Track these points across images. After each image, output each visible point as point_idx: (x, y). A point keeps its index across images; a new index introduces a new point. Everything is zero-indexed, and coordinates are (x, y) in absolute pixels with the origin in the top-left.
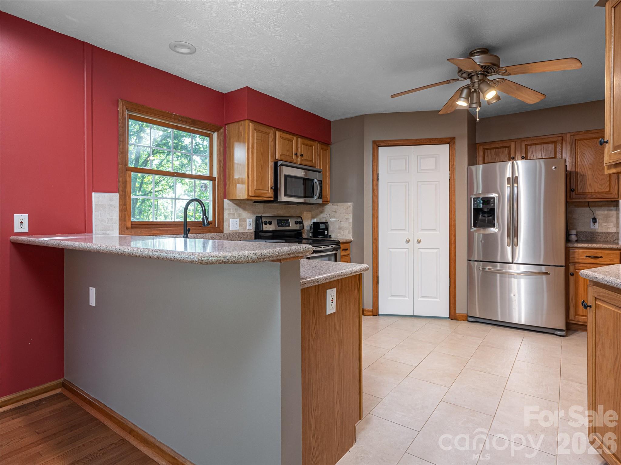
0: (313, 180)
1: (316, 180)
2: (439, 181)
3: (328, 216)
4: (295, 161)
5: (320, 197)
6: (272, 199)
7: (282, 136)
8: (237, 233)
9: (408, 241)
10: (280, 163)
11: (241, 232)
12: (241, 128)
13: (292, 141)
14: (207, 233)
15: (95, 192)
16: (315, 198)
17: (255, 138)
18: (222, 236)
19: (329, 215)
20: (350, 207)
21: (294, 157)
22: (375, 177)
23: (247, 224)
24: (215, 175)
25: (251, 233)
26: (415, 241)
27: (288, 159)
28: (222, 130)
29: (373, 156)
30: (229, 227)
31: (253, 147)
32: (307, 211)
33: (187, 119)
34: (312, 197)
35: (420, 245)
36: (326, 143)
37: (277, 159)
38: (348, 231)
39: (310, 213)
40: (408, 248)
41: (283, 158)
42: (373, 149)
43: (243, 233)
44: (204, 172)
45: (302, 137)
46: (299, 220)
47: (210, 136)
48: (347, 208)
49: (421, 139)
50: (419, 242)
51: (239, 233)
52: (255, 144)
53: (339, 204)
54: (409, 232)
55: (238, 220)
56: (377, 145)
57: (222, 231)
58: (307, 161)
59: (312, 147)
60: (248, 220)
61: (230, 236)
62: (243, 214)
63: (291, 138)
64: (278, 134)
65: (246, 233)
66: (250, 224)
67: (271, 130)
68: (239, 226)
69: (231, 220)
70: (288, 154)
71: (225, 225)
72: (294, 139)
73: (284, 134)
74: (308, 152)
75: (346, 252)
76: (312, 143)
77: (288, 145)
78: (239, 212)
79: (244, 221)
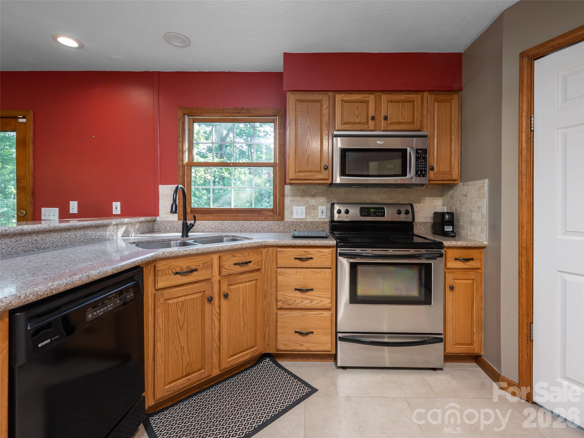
0: (404, 150)
1: (410, 150)
6: (329, 182)
8: (303, 222)
11: (309, 222)
13: (365, 102)
14: (262, 221)
15: (162, 184)
16: (410, 176)
18: (282, 224)
19: (459, 201)
20: (483, 186)
21: (371, 122)
22: (525, 124)
23: (318, 212)
25: (324, 223)
28: (282, 112)
29: (521, 83)
30: (292, 214)
33: (240, 109)
37: (336, 129)
38: (480, 227)
41: (348, 127)
42: (521, 70)
43: (312, 223)
45: (387, 92)
46: (406, 208)
47: (274, 122)
48: (480, 190)
51: (306, 222)
53: (470, 183)
55: (304, 208)
56: (530, 59)
57: (282, 219)
58: (400, 124)
59: (413, 102)
60: (320, 208)
61: (292, 225)
62: (313, 201)
63: (363, 98)
64: (339, 97)
65: (316, 222)
66: (323, 212)
67: (326, 96)
68: (306, 215)
69: (295, 208)
70: (357, 121)
71: (287, 212)
72: (371, 98)
73: (349, 96)
74: (402, 111)
75: (466, 264)
76: (412, 96)
77: (357, 108)
78: (307, 199)
79: (314, 209)
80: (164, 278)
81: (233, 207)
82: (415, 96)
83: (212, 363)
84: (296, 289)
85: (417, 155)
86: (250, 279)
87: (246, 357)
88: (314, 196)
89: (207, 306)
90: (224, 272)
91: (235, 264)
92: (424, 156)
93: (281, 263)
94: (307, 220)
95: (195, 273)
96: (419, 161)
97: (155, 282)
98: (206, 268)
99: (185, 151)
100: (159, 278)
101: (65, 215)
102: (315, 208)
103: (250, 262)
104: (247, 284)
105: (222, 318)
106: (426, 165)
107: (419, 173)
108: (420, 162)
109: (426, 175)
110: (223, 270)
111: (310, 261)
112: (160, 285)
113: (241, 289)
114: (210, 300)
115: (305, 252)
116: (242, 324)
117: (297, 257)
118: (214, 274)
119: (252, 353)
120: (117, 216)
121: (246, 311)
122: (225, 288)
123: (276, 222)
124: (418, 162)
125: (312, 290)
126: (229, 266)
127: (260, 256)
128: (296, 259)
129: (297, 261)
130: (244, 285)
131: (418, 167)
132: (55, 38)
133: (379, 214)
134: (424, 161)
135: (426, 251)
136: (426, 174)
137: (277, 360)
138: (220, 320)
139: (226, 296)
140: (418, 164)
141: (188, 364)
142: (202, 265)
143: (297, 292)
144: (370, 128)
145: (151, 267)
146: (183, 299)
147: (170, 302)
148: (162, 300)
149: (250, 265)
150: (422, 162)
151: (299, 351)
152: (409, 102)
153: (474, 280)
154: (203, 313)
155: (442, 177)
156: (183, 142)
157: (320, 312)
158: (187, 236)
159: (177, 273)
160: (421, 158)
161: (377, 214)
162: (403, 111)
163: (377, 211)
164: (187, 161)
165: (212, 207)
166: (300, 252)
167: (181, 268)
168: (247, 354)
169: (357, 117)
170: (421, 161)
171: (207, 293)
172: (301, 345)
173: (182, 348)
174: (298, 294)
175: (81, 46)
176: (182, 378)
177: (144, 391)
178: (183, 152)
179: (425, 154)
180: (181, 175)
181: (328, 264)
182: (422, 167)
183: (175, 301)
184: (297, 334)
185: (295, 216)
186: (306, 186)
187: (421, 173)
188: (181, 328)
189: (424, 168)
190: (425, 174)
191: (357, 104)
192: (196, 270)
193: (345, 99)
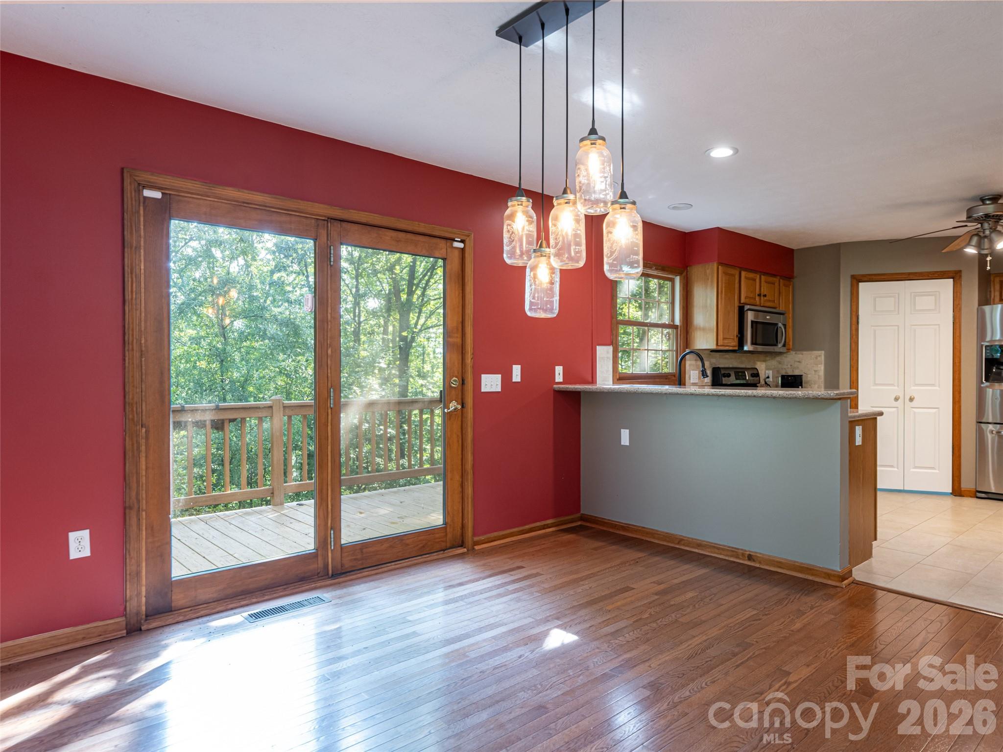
0: (777, 324)
1: (780, 325)
2: (939, 325)
3: (789, 366)
4: (758, 303)
5: (784, 345)
6: (737, 348)
7: (747, 276)
9: (896, 399)
10: (747, 307)
12: (708, 271)
13: (755, 280)
15: (598, 345)
16: (780, 345)
17: (724, 281)
19: (791, 365)
20: (820, 356)
21: (757, 298)
22: (854, 319)
24: (677, 321)
26: (907, 398)
27: (752, 301)
28: (685, 274)
29: (852, 294)
30: (690, 379)
31: (722, 292)
32: (761, 361)
33: (659, 266)
34: (776, 345)
35: (914, 404)
36: (788, 276)
37: (742, 302)
38: (817, 385)
39: (764, 363)
40: (897, 407)
41: (748, 301)
42: (852, 286)
44: (666, 320)
45: (765, 274)
46: (755, 372)
47: (672, 281)
48: (816, 358)
49: (916, 273)
50: (911, 400)
52: (724, 289)
53: (804, 352)
54: (898, 387)
56: (857, 280)
58: (769, 302)
59: (774, 284)
63: (754, 276)
64: (743, 274)
67: (737, 271)
70: (751, 296)
72: (758, 277)
73: (748, 273)
74: (770, 291)
77: (751, 285)
82: (775, 279)
169: (751, 292)
191: (751, 281)
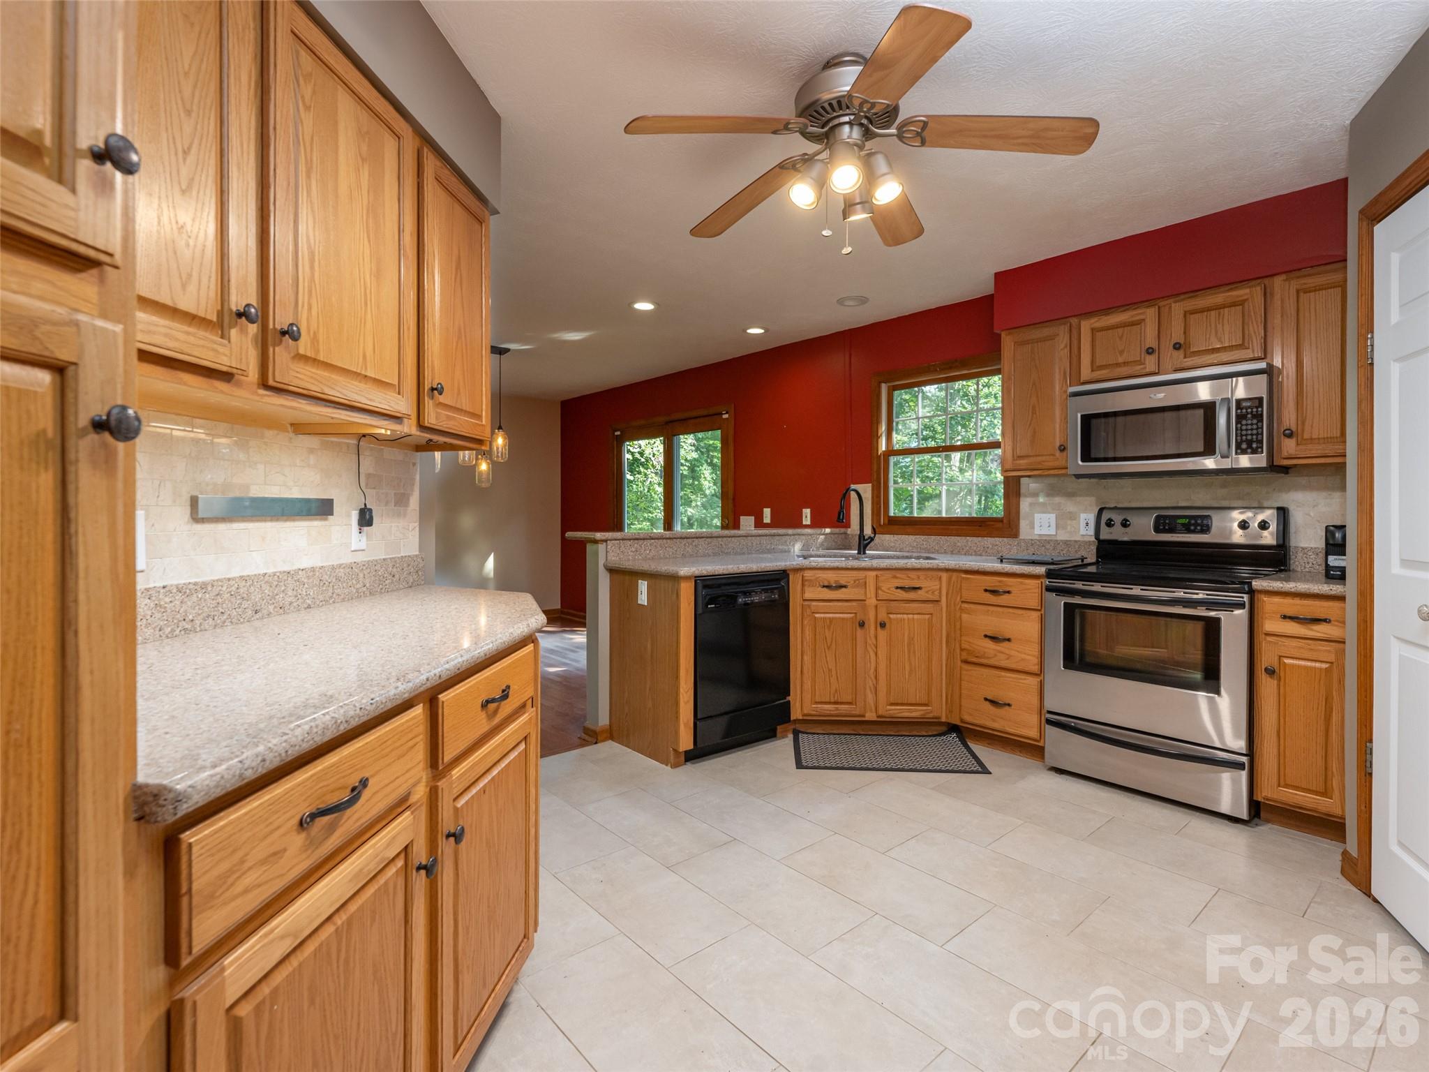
4: (1150, 369)
8: (1051, 540)
11: (1062, 540)
13: (1138, 323)
15: (853, 484)
18: (1016, 542)
22: (1364, 349)
23: (1080, 525)
25: (1090, 543)
27: (1123, 371)
29: (1360, 270)
30: (1032, 528)
33: (952, 362)
37: (1082, 381)
41: (1103, 373)
42: (1360, 244)
43: (1067, 542)
45: (1183, 295)
51: (1057, 540)
52: (1014, 371)
55: (1054, 516)
56: (1369, 220)
57: (1016, 535)
58: (1213, 353)
59: (1242, 303)
60: (1083, 516)
61: (1032, 545)
62: (1069, 506)
63: (1132, 316)
64: (1086, 325)
65: (1076, 541)
66: (1087, 524)
67: (1063, 326)
68: (1057, 527)
69: (1037, 516)
70: (1121, 360)
71: (1023, 524)
72: (1150, 314)
73: (1105, 318)
74: (1216, 326)
75: (1312, 630)
76: (1242, 292)
77: (1121, 338)
78: (1057, 500)
79: (1071, 519)
80: (811, 589)
81: (944, 515)
82: (1247, 291)
83: (865, 701)
84: (986, 636)
85: (1239, 411)
86: (920, 612)
87: (914, 714)
88: (1070, 495)
89: (859, 632)
90: (882, 595)
91: (897, 588)
92: (1254, 413)
93: (967, 595)
94: (1060, 538)
95: (843, 589)
96: (1244, 422)
97: (803, 592)
98: (857, 586)
99: (881, 435)
100: (806, 589)
101: (759, 524)
102: (1073, 517)
103: (919, 588)
104: (916, 616)
105: (879, 652)
106: (1260, 430)
107: (1244, 446)
108: (1247, 425)
109: (1260, 450)
110: (880, 592)
111: (1006, 596)
112: (807, 596)
113: (906, 621)
114: (862, 625)
115: (1000, 582)
116: (907, 668)
117: (988, 588)
118: (868, 596)
119: (922, 712)
120: (807, 526)
121: (914, 652)
122: (882, 616)
123: (1005, 539)
124: (1242, 425)
125: (1009, 640)
126: (889, 589)
127: (937, 583)
128: (986, 590)
129: (988, 594)
130: (911, 616)
131: (1242, 435)
132: (745, 331)
133: (1196, 528)
134: (1255, 421)
135: (1207, 595)
136: (1262, 448)
137: (967, 740)
138: (876, 654)
139: (883, 625)
140: (1242, 430)
141: (836, 691)
142: (852, 582)
143: (987, 640)
144: (1148, 370)
145: (799, 576)
146: (831, 615)
147: (817, 615)
148: (808, 612)
149: (920, 592)
150: (1252, 424)
151: (993, 730)
152: (1234, 305)
153: (1332, 663)
154: (854, 639)
155: (1317, 450)
156: (878, 422)
157: (1023, 676)
158: (864, 553)
159: (824, 586)
160: (1249, 416)
161: (1192, 528)
162: (1220, 327)
163: (1193, 522)
164: (884, 449)
165: (916, 515)
166: (991, 582)
167: (829, 582)
168: (916, 711)
169: (1121, 352)
170: (1249, 422)
171: (858, 618)
172: (994, 721)
173: (830, 670)
174: (990, 644)
175: (767, 331)
176: (830, 703)
177: (789, 695)
178: (878, 437)
179: (1257, 407)
180: (875, 470)
181: (1034, 603)
182: (1252, 435)
183: (822, 615)
184: (987, 702)
185: (1037, 531)
186: (1056, 479)
187: (1250, 446)
188: (829, 648)
189: (1254, 437)
190: (1257, 448)
191: (1120, 330)
192: (845, 587)
193: (1098, 325)
